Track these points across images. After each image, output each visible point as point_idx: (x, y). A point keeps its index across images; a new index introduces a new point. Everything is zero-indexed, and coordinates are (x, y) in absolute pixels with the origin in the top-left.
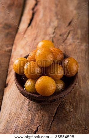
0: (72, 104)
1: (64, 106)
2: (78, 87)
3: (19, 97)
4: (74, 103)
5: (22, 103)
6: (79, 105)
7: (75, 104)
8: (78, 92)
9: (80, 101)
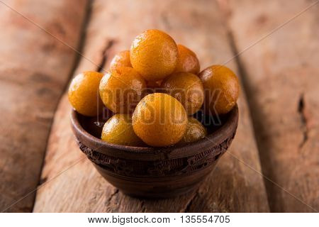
0: (224, 201)
1: (204, 202)
2: (236, 170)
3: (80, 194)
4: (230, 198)
5: (90, 203)
6: (243, 204)
7: (232, 200)
8: (236, 178)
9: (243, 197)
